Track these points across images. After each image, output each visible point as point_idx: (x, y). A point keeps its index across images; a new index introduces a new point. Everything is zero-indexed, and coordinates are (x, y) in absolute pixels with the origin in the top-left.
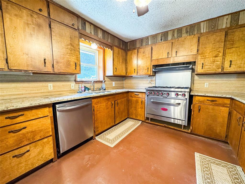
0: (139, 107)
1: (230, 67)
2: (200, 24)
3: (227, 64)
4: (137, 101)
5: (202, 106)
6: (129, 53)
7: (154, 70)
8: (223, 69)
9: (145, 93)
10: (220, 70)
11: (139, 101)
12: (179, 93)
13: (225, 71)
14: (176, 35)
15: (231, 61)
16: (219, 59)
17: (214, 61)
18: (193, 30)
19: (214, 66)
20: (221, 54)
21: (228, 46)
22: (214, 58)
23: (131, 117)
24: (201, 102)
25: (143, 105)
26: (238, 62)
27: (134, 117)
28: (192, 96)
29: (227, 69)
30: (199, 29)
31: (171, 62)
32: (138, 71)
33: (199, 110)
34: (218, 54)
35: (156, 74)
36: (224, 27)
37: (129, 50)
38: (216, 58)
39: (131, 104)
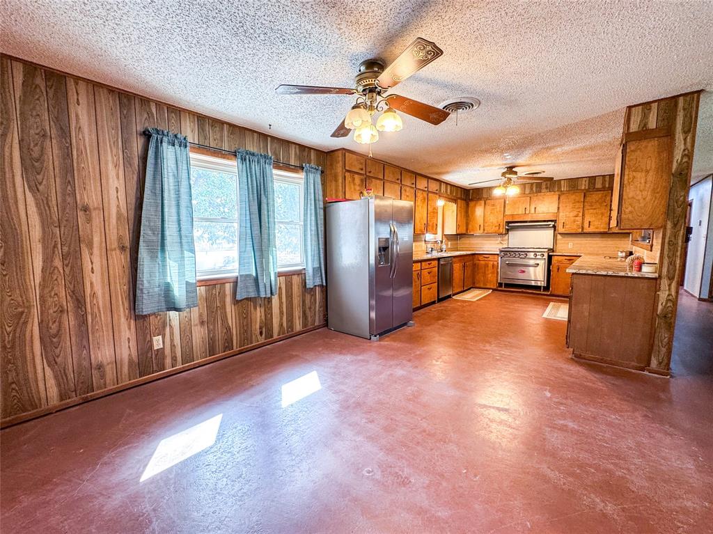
1: (589, 227)
2: (561, 182)
3: (586, 225)
4: (486, 266)
6: (471, 204)
7: (507, 227)
8: (583, 228)
9: (498, 254)
10: (580, 230)
11: (490, 266)
12: (538, 254)
13: (585, 231)
14: (534, 189)
16: (579, 219)
17: (574, 221)
18: (554, 186)
19: (575, 226)
20: (581, 214)
22: (574, 218)
23: (478, 286)
24: (559, 261)
25: (495, 269)
26: (596, 223)
27: (482, 286)
28: (552, 256)
29: (587, 230)
31: (529, 220)
32: (486, 228)
33: (558, 269)
34: (578, 214)
35: (510, 232)
37: (472, 200)
38: (576, 218)
39: (478, 269)
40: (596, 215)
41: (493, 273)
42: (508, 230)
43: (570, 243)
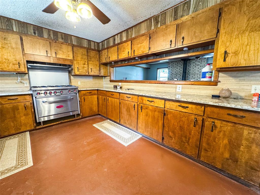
0: (22, 114)
1: (91, 72)
2: (71, 37)
3: (90, 71)
4: (15, 109)
5: (86, 97)
8: (89, 73)
10: (87, 74)
14: (52, 36)
15: (91, 69)
16: (86, 66)
17: (84, 67)
18: (67, 39)
19: (84, 71)
20: (86, 64)
21: (89, 59)
22: (83, 65)
24: (85, 94)
28: (79, 91)
34: (85, 63)
35: (30, 72)
36: (85, 46)
38: (85, 65)
39: (3, 115)
40: (94, 65)
43: (79, 82)
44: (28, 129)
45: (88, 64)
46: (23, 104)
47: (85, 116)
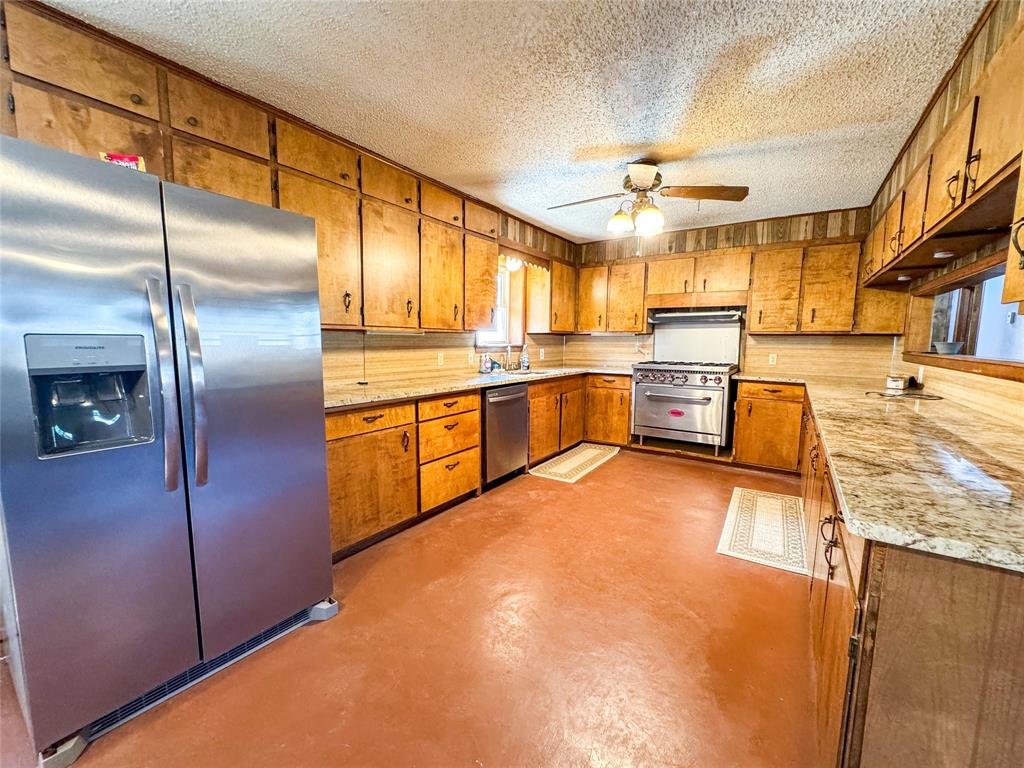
0: (615, 410)
1: (812, 321)
2: (755, 226)
3: (806, 316)
4: (609, 398)
5: (756, 402)
6: (585, 273)
7: (650, 321)
8: (799, 325)
9: (631, 376)
10: (793, 328)
11: (615, 398)
12: (709, 377)
13: (804, 329)
14: (703, 242)
15: (814, 310)
16: (793, 303)
17: (783, 309)
18: (741, 237)
19: (783, 319)
20: (795, 294)
21: (808, 278)
22: (783, 302)
23: (593, 438)
24: (753, 394)
25: (625, 406)
26: (827, 313)
27: (600, 439)
28: (736, 381)
29: (808, 327)
30: (754, 236)
31: (693, 305)
32: (611, 321)
33: (750, 411)
34: (791, 295)
35: (656, 331)
36: (801, 238)
37: (585, 265)
38: (787, 302)
39: (594, 405)
40: (828, 296)
41: (621, 414)
42: (653, 327)
43: (771, 355)
44: (620, 442)
45: (801, 296)
46: (619, 392)
47: (743, 460)
